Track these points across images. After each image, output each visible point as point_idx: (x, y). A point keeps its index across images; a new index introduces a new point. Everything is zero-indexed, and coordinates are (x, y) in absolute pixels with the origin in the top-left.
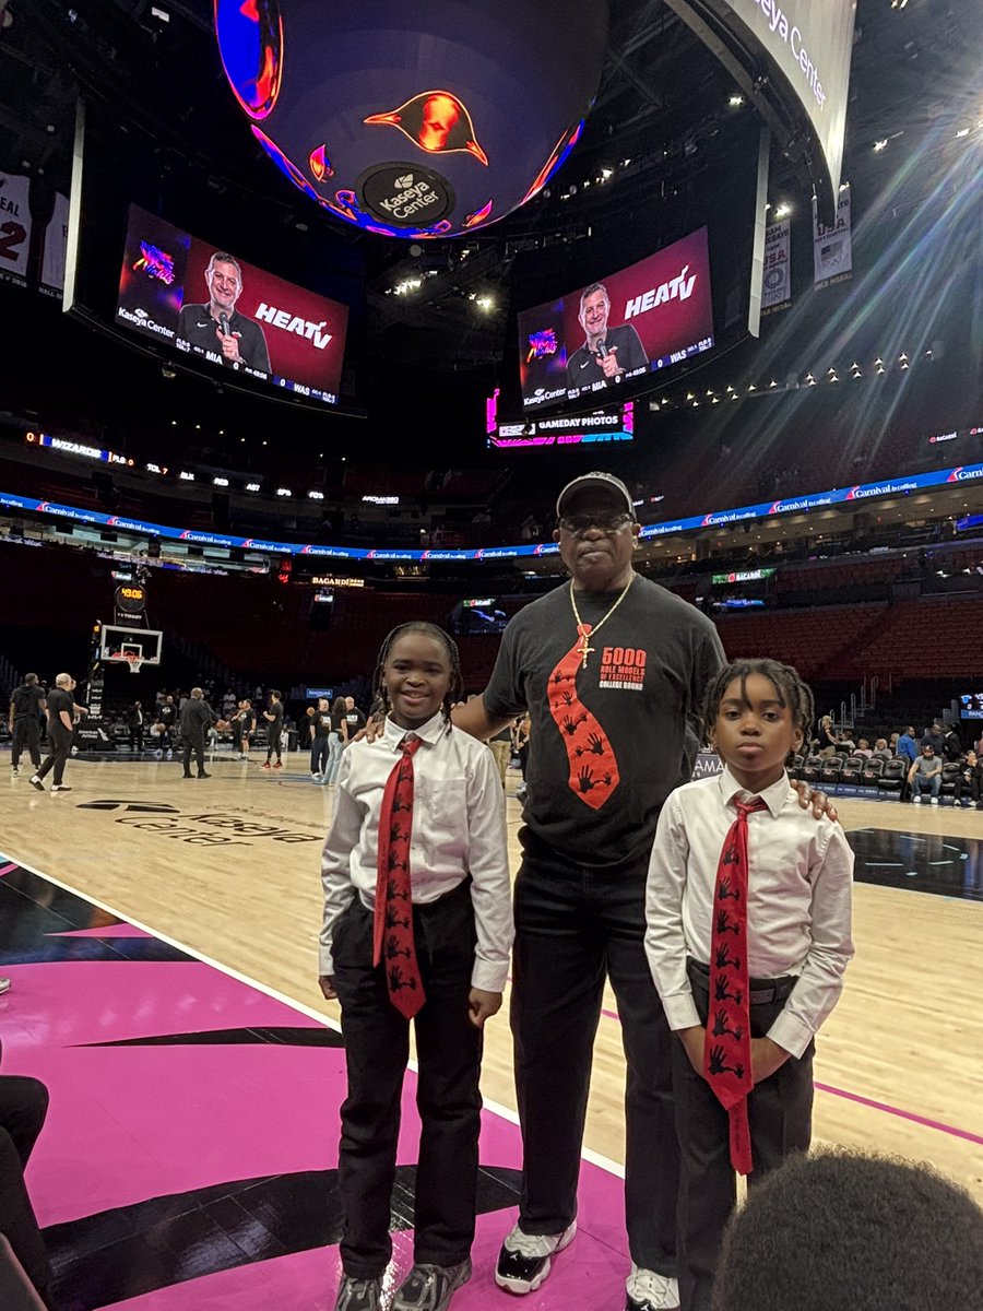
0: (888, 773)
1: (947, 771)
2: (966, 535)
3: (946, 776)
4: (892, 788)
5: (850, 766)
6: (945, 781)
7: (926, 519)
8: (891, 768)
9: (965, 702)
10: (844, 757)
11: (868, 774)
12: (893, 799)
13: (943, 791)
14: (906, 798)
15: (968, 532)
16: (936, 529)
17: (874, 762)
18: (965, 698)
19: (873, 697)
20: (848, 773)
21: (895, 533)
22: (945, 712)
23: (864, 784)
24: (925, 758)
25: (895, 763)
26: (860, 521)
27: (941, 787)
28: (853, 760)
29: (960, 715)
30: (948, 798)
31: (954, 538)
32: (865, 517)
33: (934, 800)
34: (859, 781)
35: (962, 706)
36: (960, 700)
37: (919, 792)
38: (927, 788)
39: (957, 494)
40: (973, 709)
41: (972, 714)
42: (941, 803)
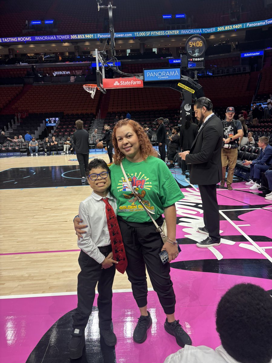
0: (23, 147)
1: (40, 145)
2: (46, 61)
3: (40, 146)
4: (25, 152)
5: (11, 146)
6: (39, 148)
7: (34, 53)
8: (24, 145)
9: (47, 121)
10: (9, 143)
11: (17, 148)
12: (25, 155)
13: (39, 151)
14: (29, 155)
15: (47, 60)
16: (37, 58)
17: (18, 144)
18: (47, 119)
19: (20, 120)
20: (10, 148)
21: (23, 57)
22: (41, 124)
23: (16, 152)
24: (33, 141)
25: (25, 144)
26: (11, 51)
27: (38, 150)
28: (12, 144)
29: (46, 125)
30: (41, 153)
31: (43, 62)
32: (13, 50)
33: (37, 154)
34: (14, 151)
35: (46, 122)
36: (45, 120)
37: (32, 152)
38: (34, 151)
39: (43, 45)
40: (50, 123)
41: (49, 124)
42: (39, 155)
